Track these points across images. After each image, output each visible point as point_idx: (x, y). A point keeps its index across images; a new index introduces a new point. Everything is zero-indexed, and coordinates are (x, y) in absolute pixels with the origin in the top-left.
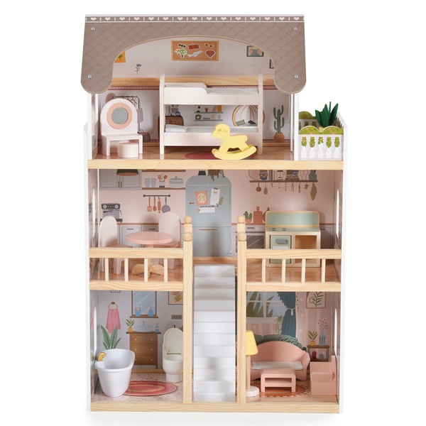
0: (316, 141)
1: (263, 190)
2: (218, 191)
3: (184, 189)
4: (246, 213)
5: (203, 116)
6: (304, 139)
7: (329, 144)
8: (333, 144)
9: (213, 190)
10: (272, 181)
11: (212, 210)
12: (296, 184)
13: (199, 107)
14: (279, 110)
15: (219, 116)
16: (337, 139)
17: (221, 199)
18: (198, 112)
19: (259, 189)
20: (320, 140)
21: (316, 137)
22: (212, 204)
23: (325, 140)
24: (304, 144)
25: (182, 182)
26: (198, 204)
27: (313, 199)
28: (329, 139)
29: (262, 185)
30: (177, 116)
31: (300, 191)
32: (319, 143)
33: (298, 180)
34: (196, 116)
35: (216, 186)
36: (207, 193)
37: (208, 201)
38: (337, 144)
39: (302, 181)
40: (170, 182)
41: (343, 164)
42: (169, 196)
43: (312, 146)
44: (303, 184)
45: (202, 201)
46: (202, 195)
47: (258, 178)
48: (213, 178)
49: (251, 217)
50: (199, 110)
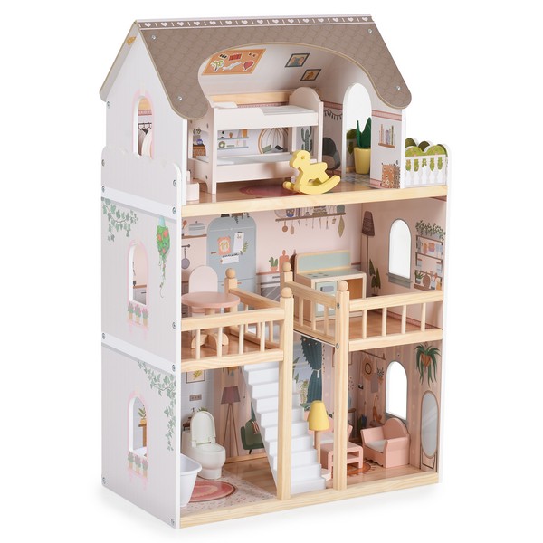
0: (420, 164)
1: (289, 229)
2: (242, 235)
3: (205, 235)
4: (272, 259)
5: (228, 143)
6: (408, 162)
7: (432, 167)
8: (436, 166)
9: (236, 234)
10: (299, 218)
11: (235, 259)
12: (324, 219)
13: (223, 132)
14: (307, 131)
15: (245, 142)
16: (440, 160)
17: (246, 244)
18: (222, 138)
19: (285, 229)
20: (424, 162)
21: (420, 159)
22: (235, 252)
23: (428, 162)
24: (408, 168)
25: (204, 228)
26: (221, 253)
27: (341, 235)
28: (432, 160)
29: (289, 223)
30: (199, 145)
31: (327, 227)
32: (423, 166)
33: (325, 214)
34: (220, 144)
35: (239, 229)
36: (230, 239)
37: (231, 249)
38: (440, 166)
39: (330, 215)
40: (190, 229)
41: (446, 189)
42: (189, 246)
43: (416, 170)
44: (331, 218)
45: (225, 249)
46: (224, 241)
47: (285, 216)
48: (236, 219)
49: (276, 264)
50: (223, 135)
